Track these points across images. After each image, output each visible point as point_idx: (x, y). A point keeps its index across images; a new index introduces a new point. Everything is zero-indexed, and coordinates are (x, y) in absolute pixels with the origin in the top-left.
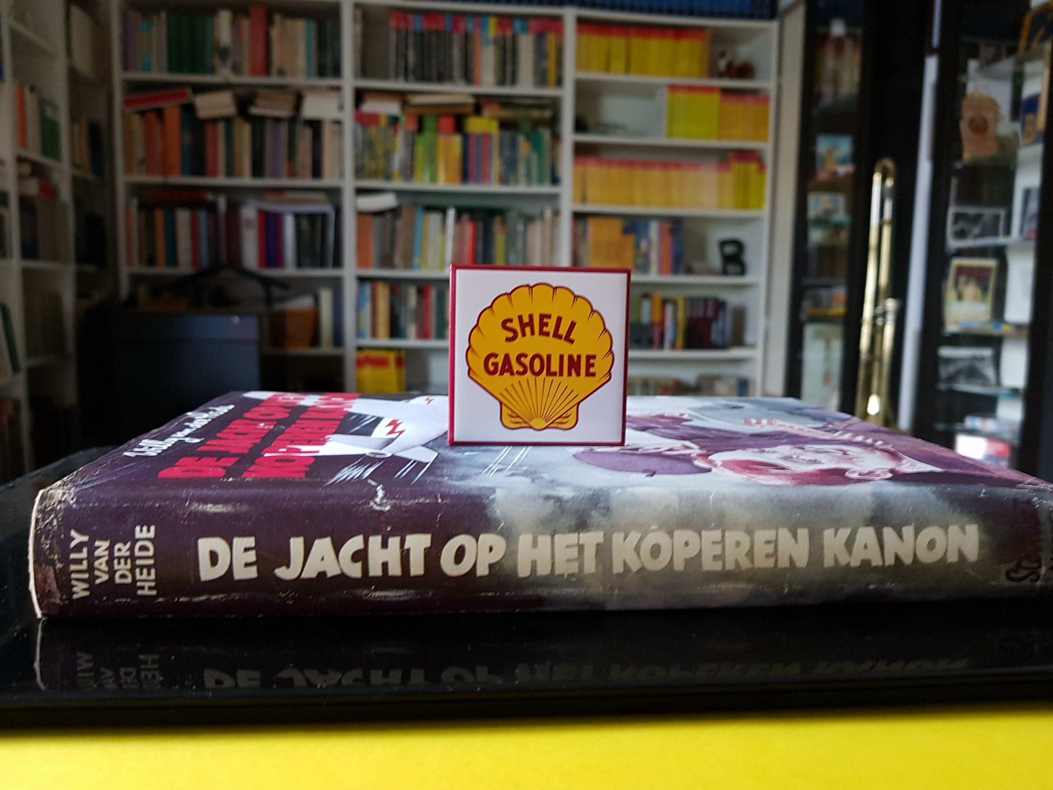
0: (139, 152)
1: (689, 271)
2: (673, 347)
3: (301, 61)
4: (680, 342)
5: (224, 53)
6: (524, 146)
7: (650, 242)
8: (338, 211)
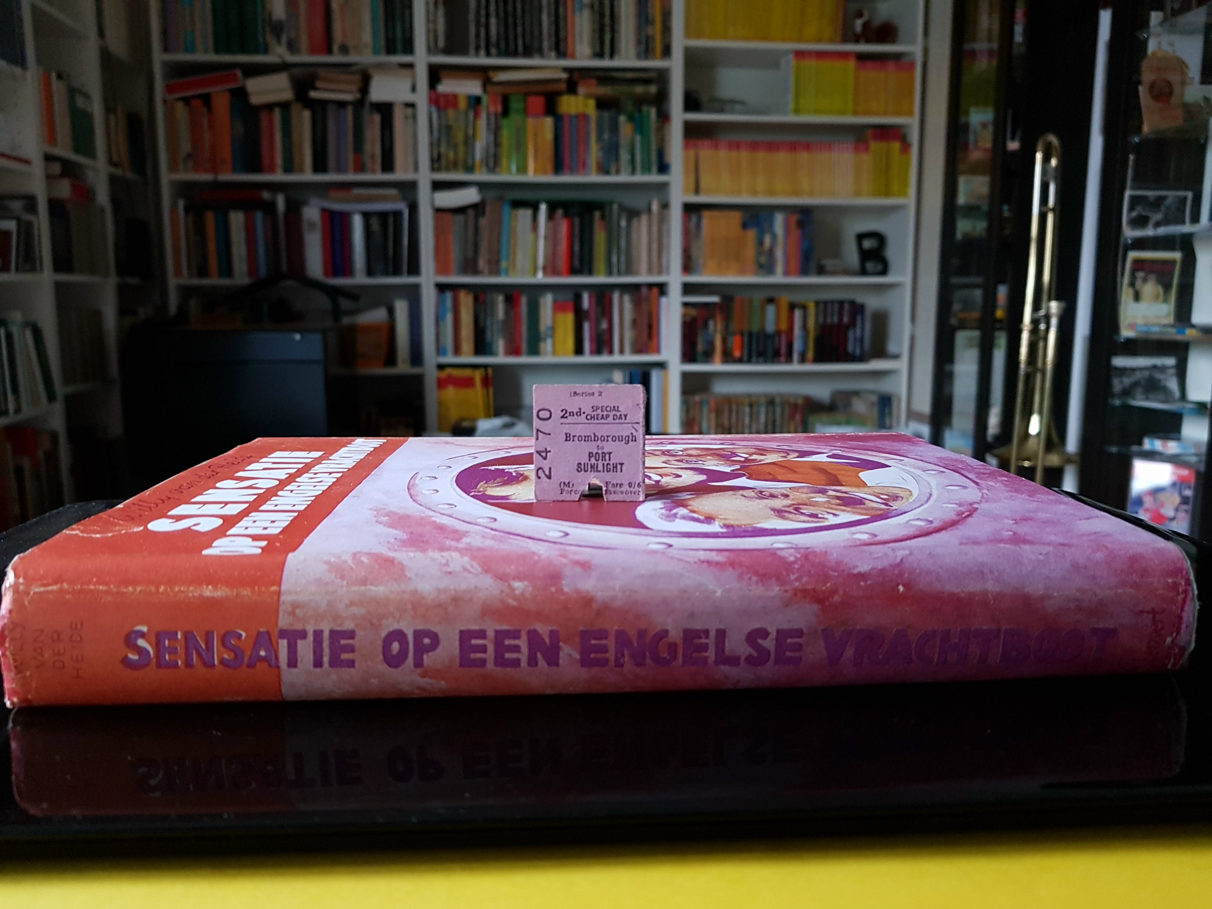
0: (185, 147)
1: (821, 271)
2: (803, 360)
3: (367, 36)
4: (810, 354)
5: (278, 29)
6: (625, 128)
7: (774, 236)
8: (413, 208)
